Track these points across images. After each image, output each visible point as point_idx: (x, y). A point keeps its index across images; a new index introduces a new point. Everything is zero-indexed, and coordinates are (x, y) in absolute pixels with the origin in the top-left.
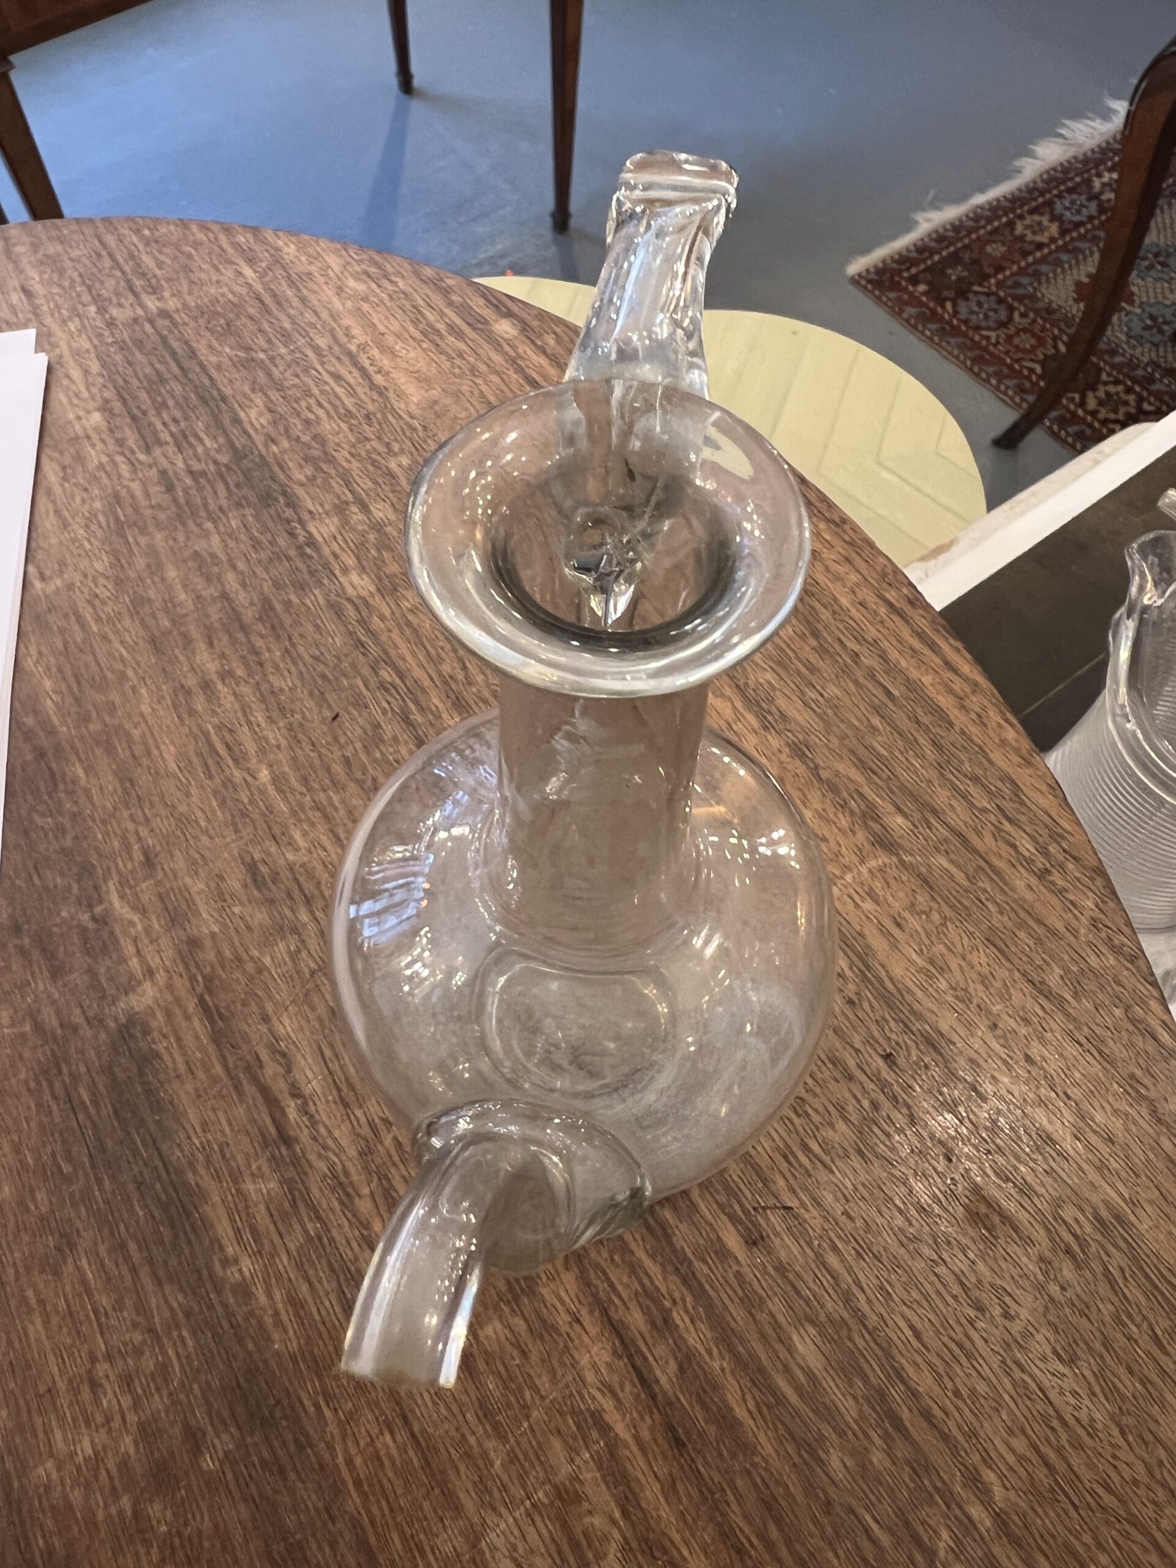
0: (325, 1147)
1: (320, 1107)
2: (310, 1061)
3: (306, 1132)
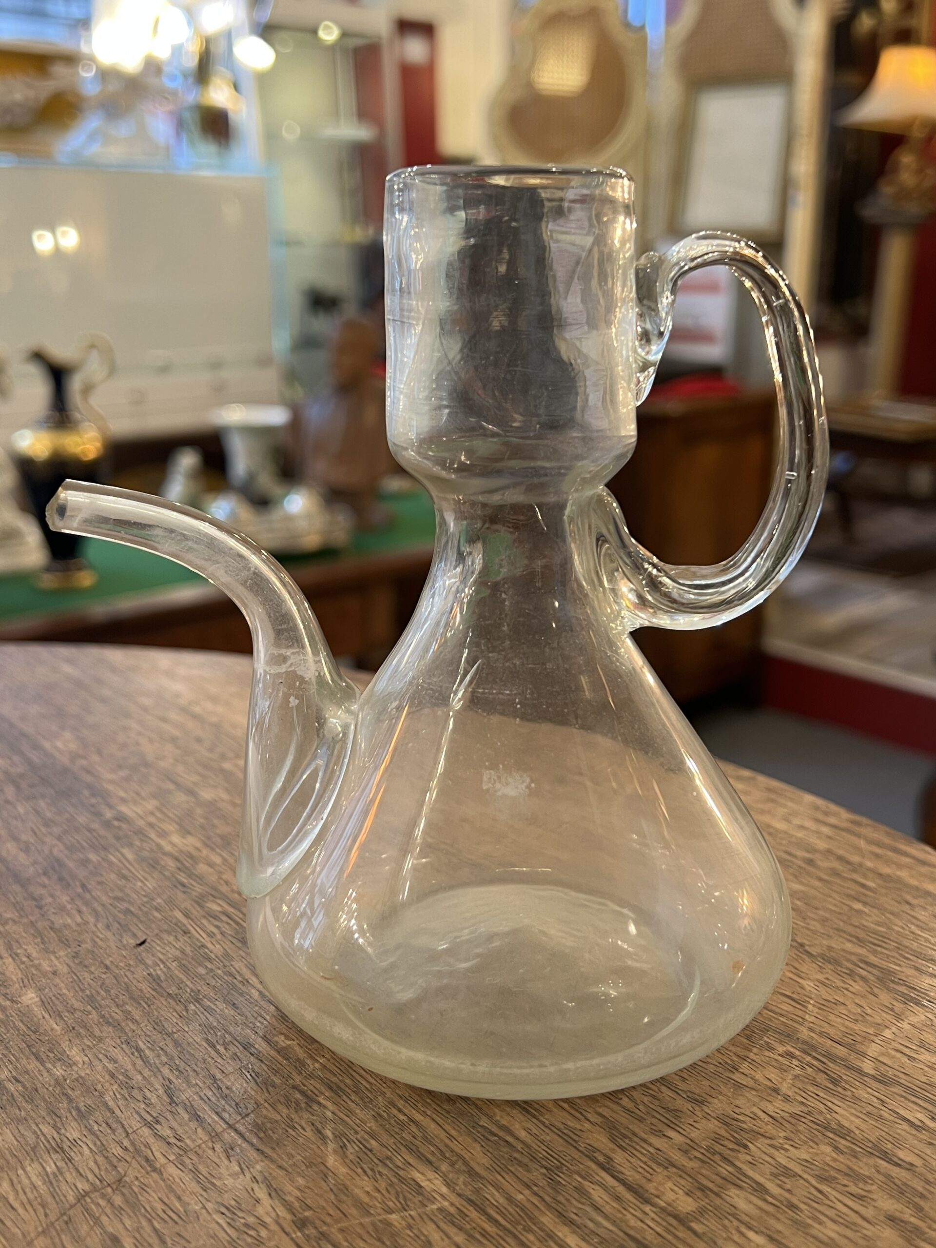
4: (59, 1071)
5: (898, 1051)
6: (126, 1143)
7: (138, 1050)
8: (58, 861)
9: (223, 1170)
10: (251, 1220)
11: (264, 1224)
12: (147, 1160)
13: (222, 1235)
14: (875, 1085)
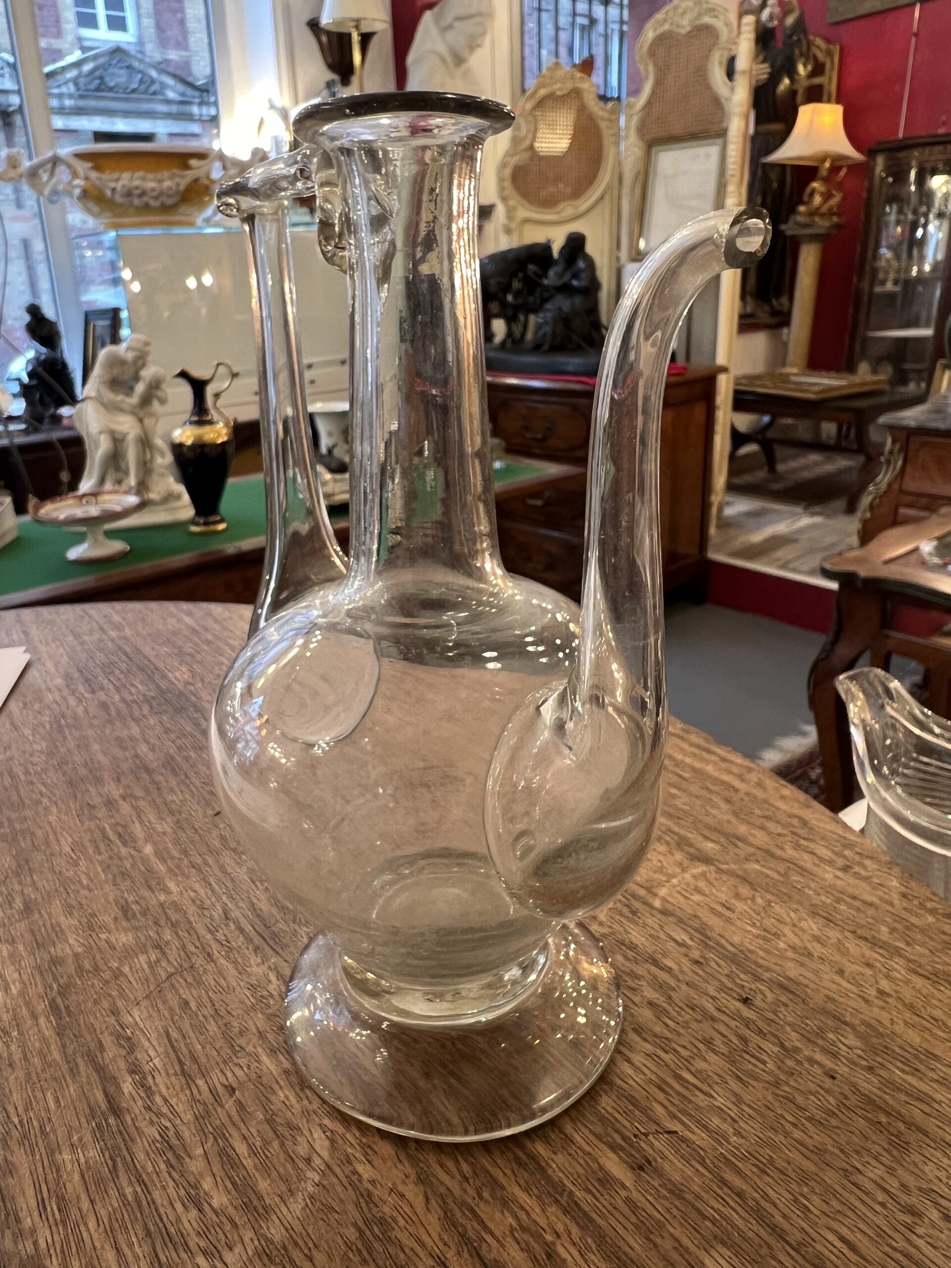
0: (159, 1114)
1: (159, 1079)
2: (155, 1043)
3: (140, 1103)
4: (162, 898)
5: (680, 893)
6: (198, 944)
7: (210, 884)
8: (172, 758)
9: (252, 962)
10: (265, 993)
11: (271, 996)
12: (209, 954)
13: (247, 1001)
14: (660, 916)
